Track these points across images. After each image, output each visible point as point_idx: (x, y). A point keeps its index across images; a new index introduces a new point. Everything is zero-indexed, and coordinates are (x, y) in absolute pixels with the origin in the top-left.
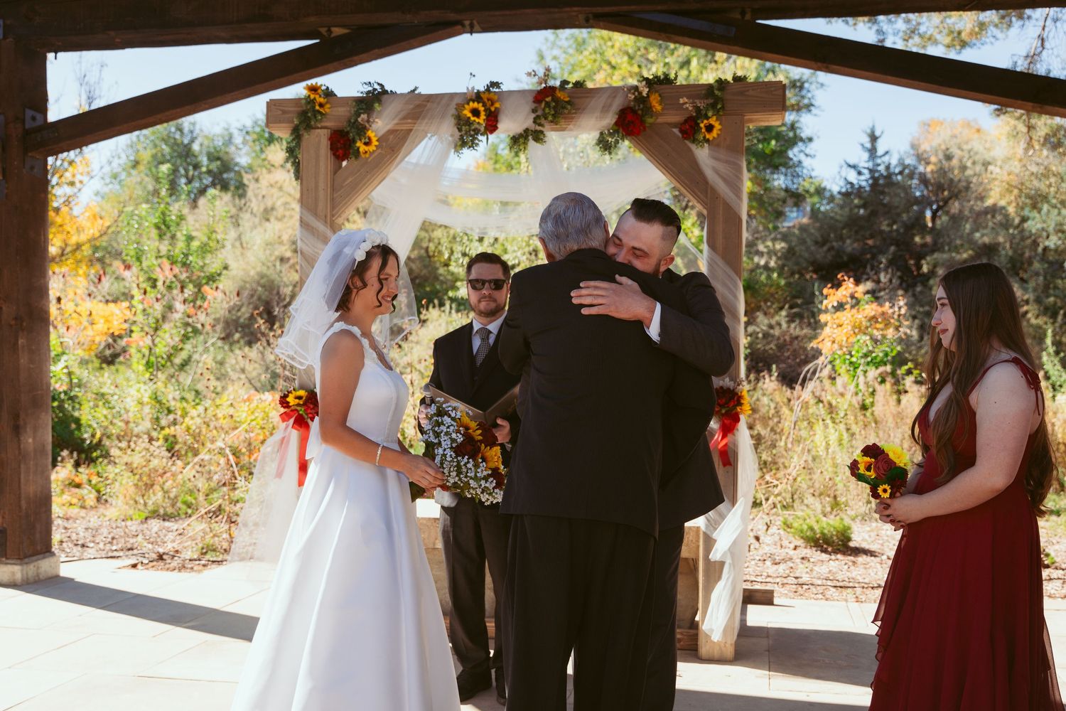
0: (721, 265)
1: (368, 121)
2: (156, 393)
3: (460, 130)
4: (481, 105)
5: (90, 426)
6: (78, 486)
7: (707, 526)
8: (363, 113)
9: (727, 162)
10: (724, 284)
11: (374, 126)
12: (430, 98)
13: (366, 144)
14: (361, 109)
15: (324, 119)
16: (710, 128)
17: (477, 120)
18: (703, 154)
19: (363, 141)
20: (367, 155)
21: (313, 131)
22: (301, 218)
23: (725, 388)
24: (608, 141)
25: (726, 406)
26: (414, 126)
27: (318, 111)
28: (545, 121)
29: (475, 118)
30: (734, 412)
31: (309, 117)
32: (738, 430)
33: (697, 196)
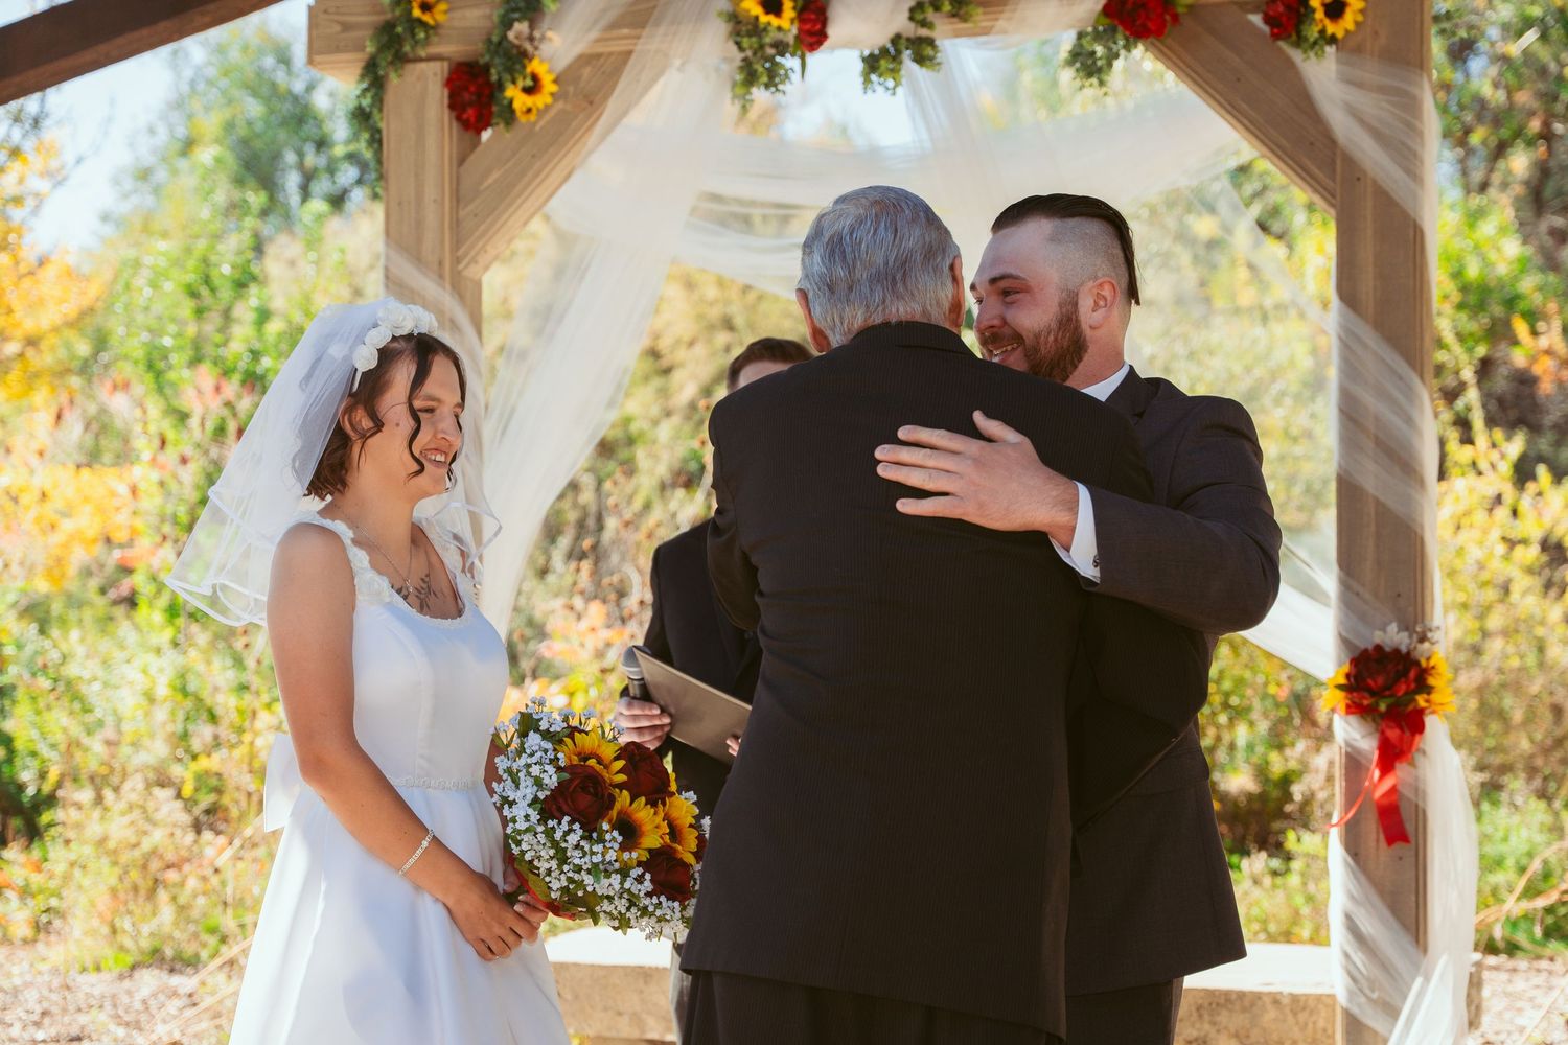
1: (531, 39)
3: (741, 49)
8: (518, 20)
10: (1382, 394)
11: (546, 49)
13: (528, 91)
14: (514, 10)
15: (435, 39)
16: (1338, 8)
17: (775, 21)
18: (1322, 73)
20: (533, 117)
21: (410, 67)
22: (387, 270)
23: (1387, 649)
24: (1094, 53)
25: (1387, 693)
26: (635, 44)
27: (420, 22)
28: (937, 14)
29: (771, 18)
30: (1411, 707)
31: (399, 36)
32: (1424, 753)
33: (1310, 176)
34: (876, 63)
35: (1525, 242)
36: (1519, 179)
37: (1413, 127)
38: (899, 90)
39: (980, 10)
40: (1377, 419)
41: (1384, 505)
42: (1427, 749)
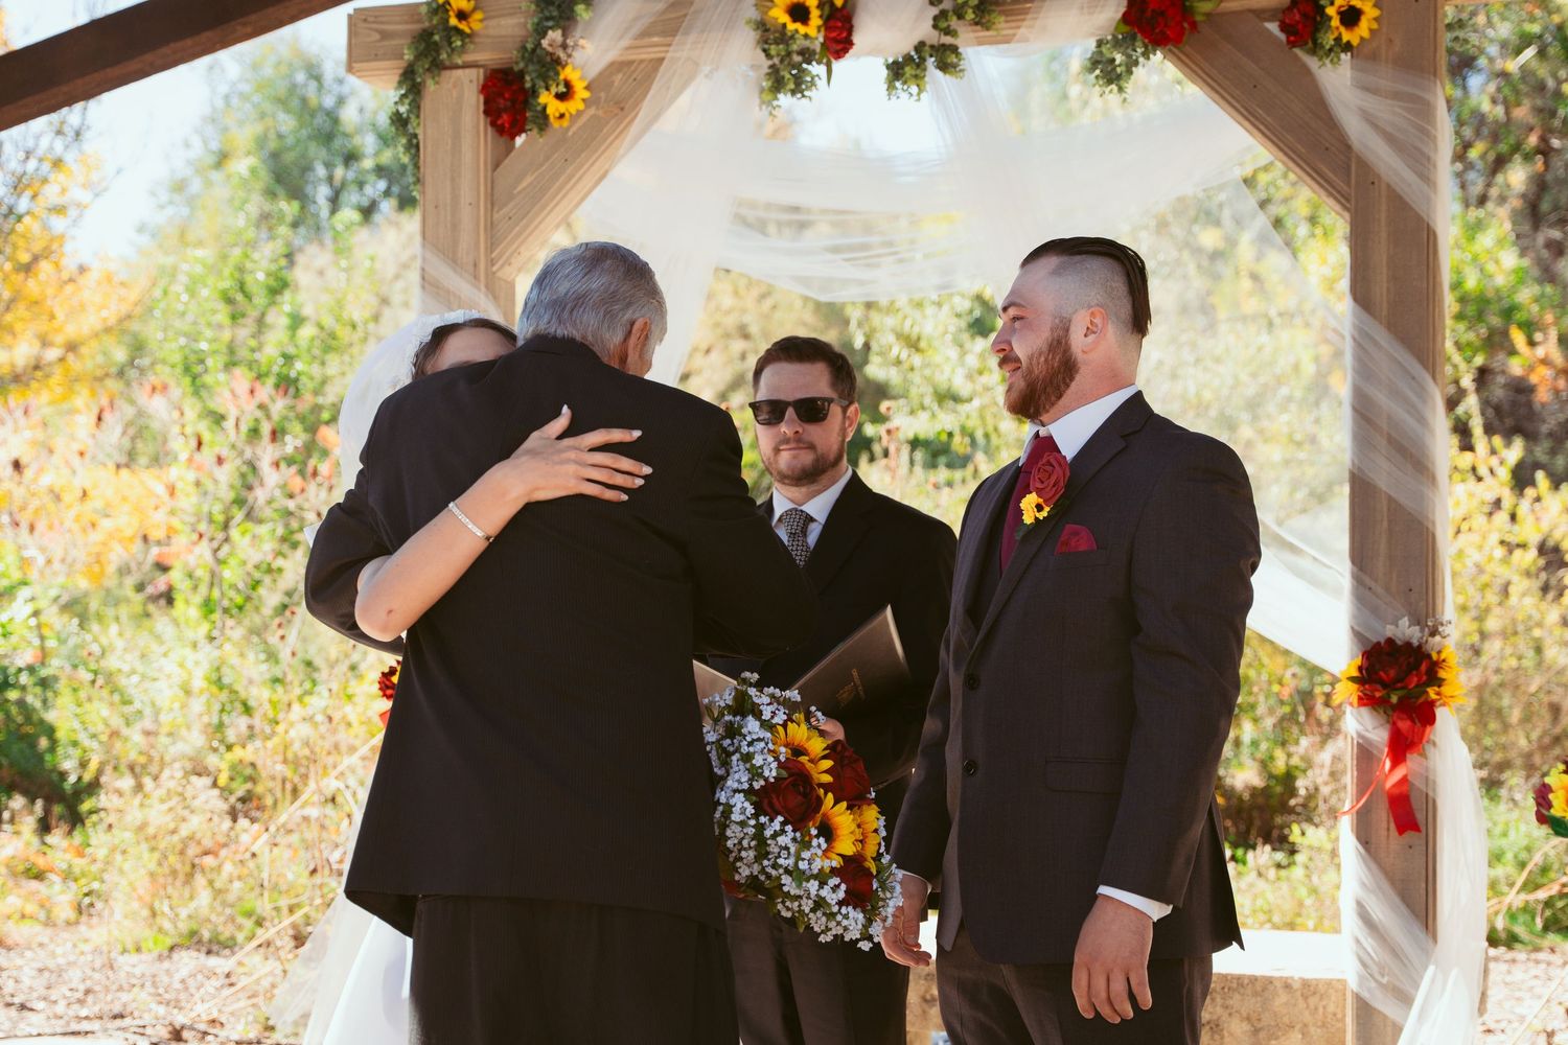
0: (1383, 343)
1: (564, 46)
2: (218, 669)
3: (768, 56)
5: (75, 744)
6: (39, 876)
7: (1361, 979)
8: (551, 28)
9: (1396, 96)
10: (1395, 393)
11: (578, 57)
13: (561, 97)
14: (548, 19)
15: (470, 47)
16: (1351, 17)
17: (802, 29)
18: (1337, 79)
19: (554, 90)
20: (565, 123)
21: (446, 74)
22: (423, 269)
23: (1399, 643)
24: (1114, 60)
25: (1399, 685)
26: (667, 52)
27: (456, 29)
28: (961, 22)
29: (798, 26)
30: (1422, 700)
31: (436, 43)
32: (1434, 744)
33: (1326, 180)
34: (900, 71)
35: (1523, 253)
36: (1516, 191)
37: (1427, 133)
38: (924, 96)
39: (1002, 18)
40: (1389, 417)
41: (1396, 502)
42: (1437, 740)
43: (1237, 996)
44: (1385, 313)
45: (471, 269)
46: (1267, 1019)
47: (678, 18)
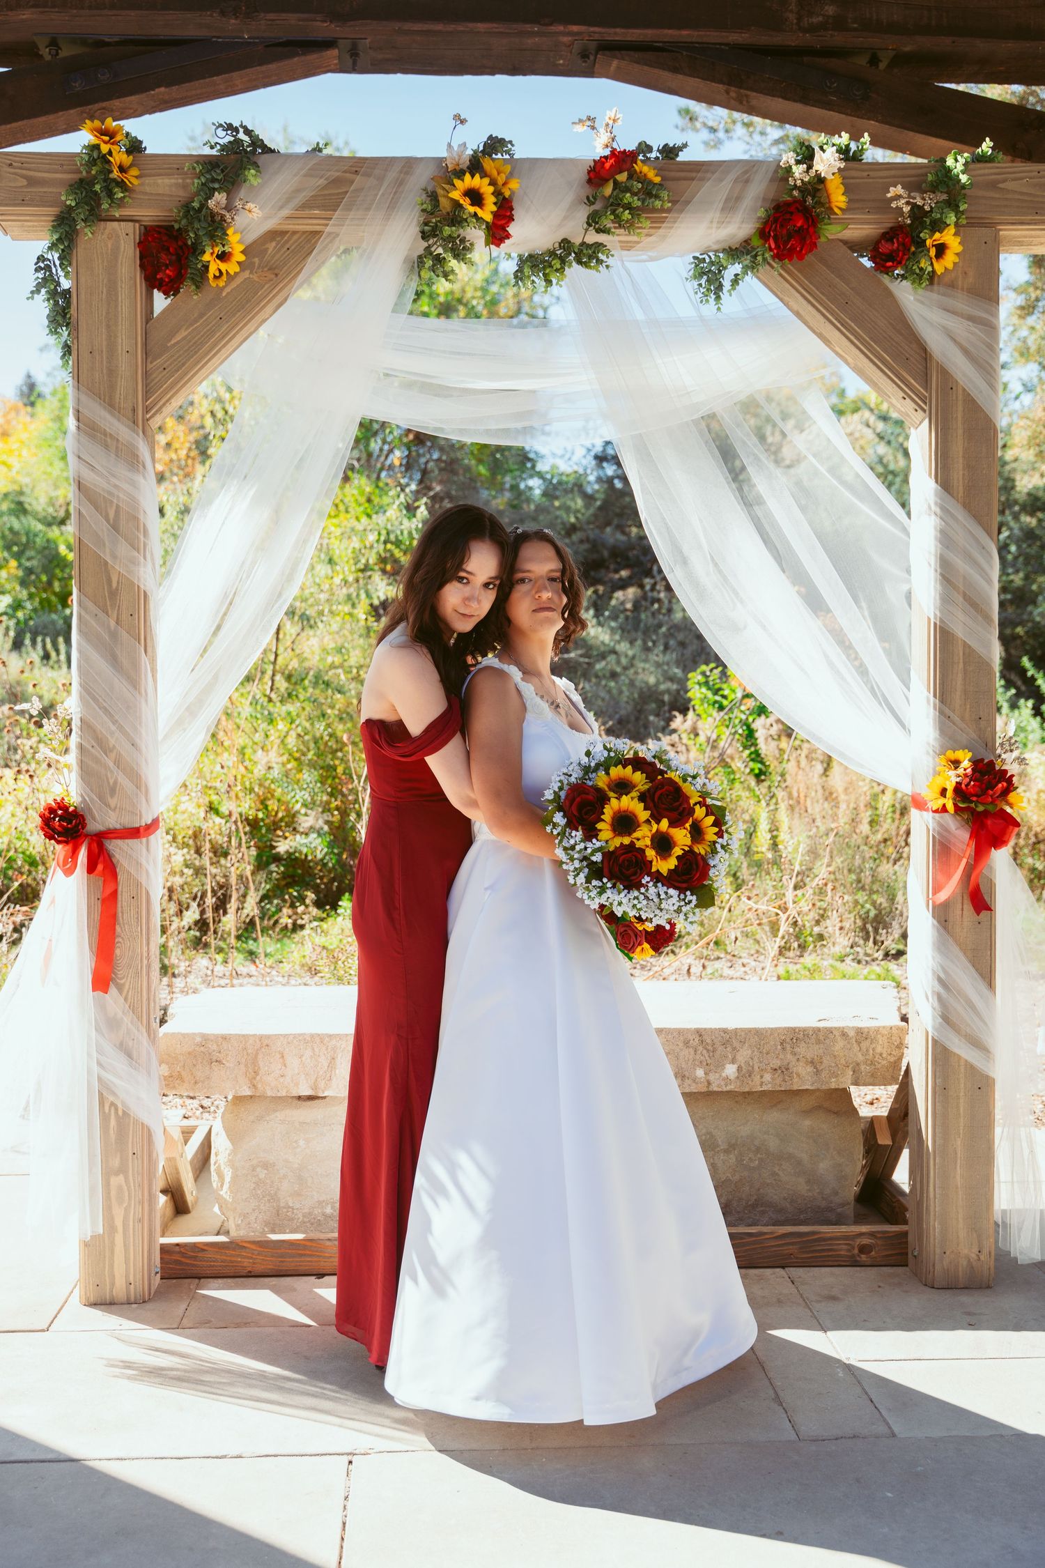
0: (960, 517)
1: (229, 208)
4: (486, 180)
8: (220, 190)
9: (971, 318)
10: (969, 558)
11: (241, 219)
12: (359, 167)
13: (224, 257)
14: (214, 180)
15: (130, 201)
16: (941, 249)
17: (476, 212)
19: (217, 249)
20: (221, 284)
21: (104, 224)
22: (78, 410)
26: (327, 225)
27: (118, 181)
28: (616, 222)
29: (471, 209)
31: (96, 193)
33: (906, 385)
40: (964, 578)
41: (970, 647)
43: (803, 1044)
44: (961, 494)
45: (130, 414)
46: (827, 1061)
47: (338, 194)
